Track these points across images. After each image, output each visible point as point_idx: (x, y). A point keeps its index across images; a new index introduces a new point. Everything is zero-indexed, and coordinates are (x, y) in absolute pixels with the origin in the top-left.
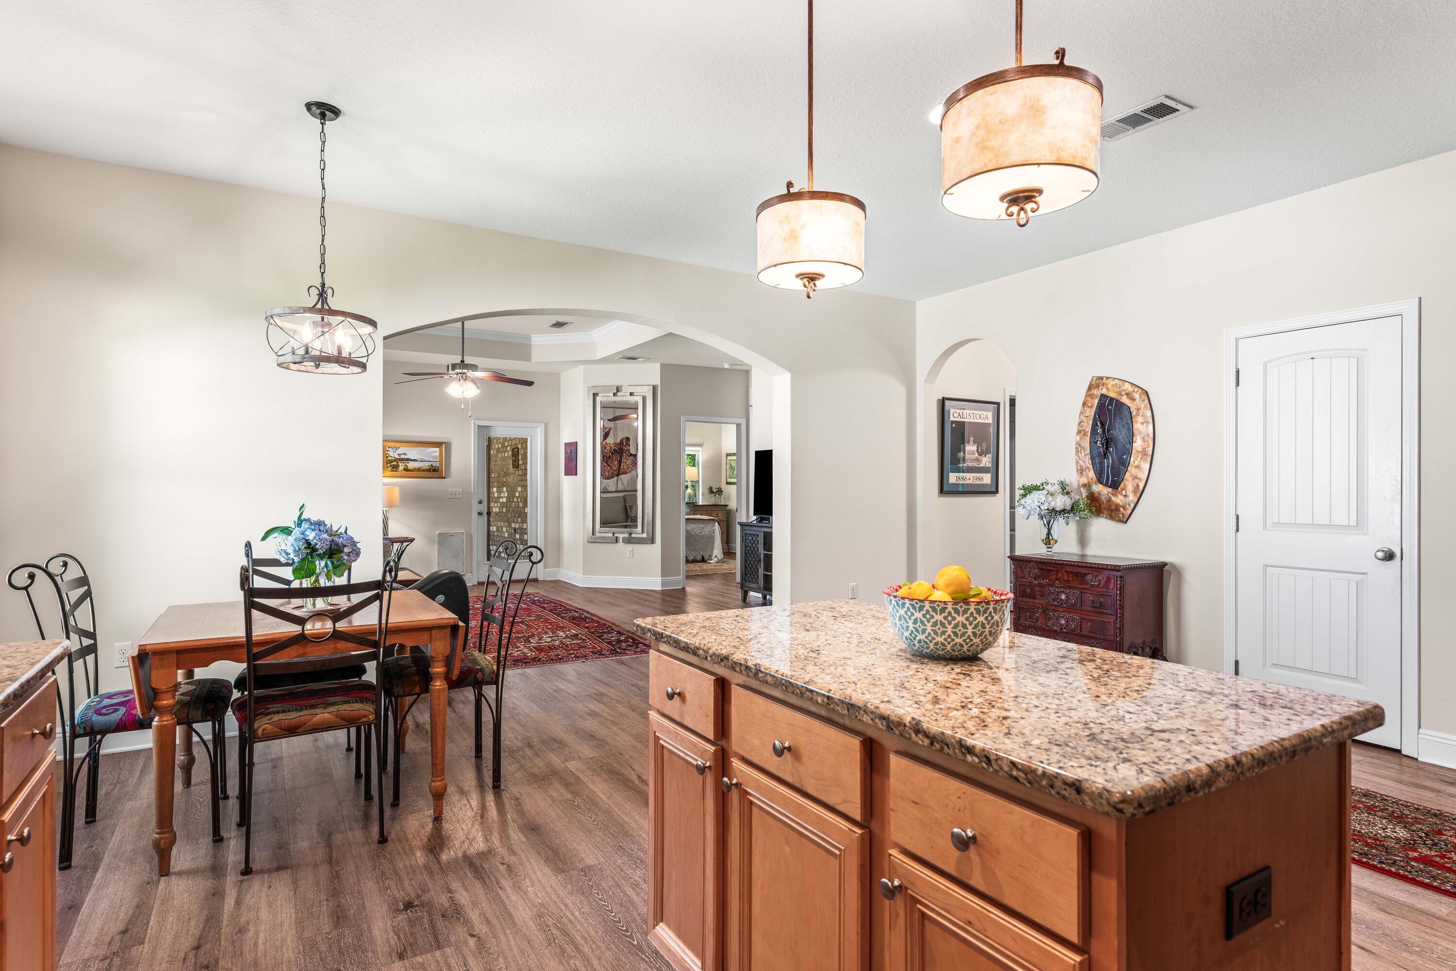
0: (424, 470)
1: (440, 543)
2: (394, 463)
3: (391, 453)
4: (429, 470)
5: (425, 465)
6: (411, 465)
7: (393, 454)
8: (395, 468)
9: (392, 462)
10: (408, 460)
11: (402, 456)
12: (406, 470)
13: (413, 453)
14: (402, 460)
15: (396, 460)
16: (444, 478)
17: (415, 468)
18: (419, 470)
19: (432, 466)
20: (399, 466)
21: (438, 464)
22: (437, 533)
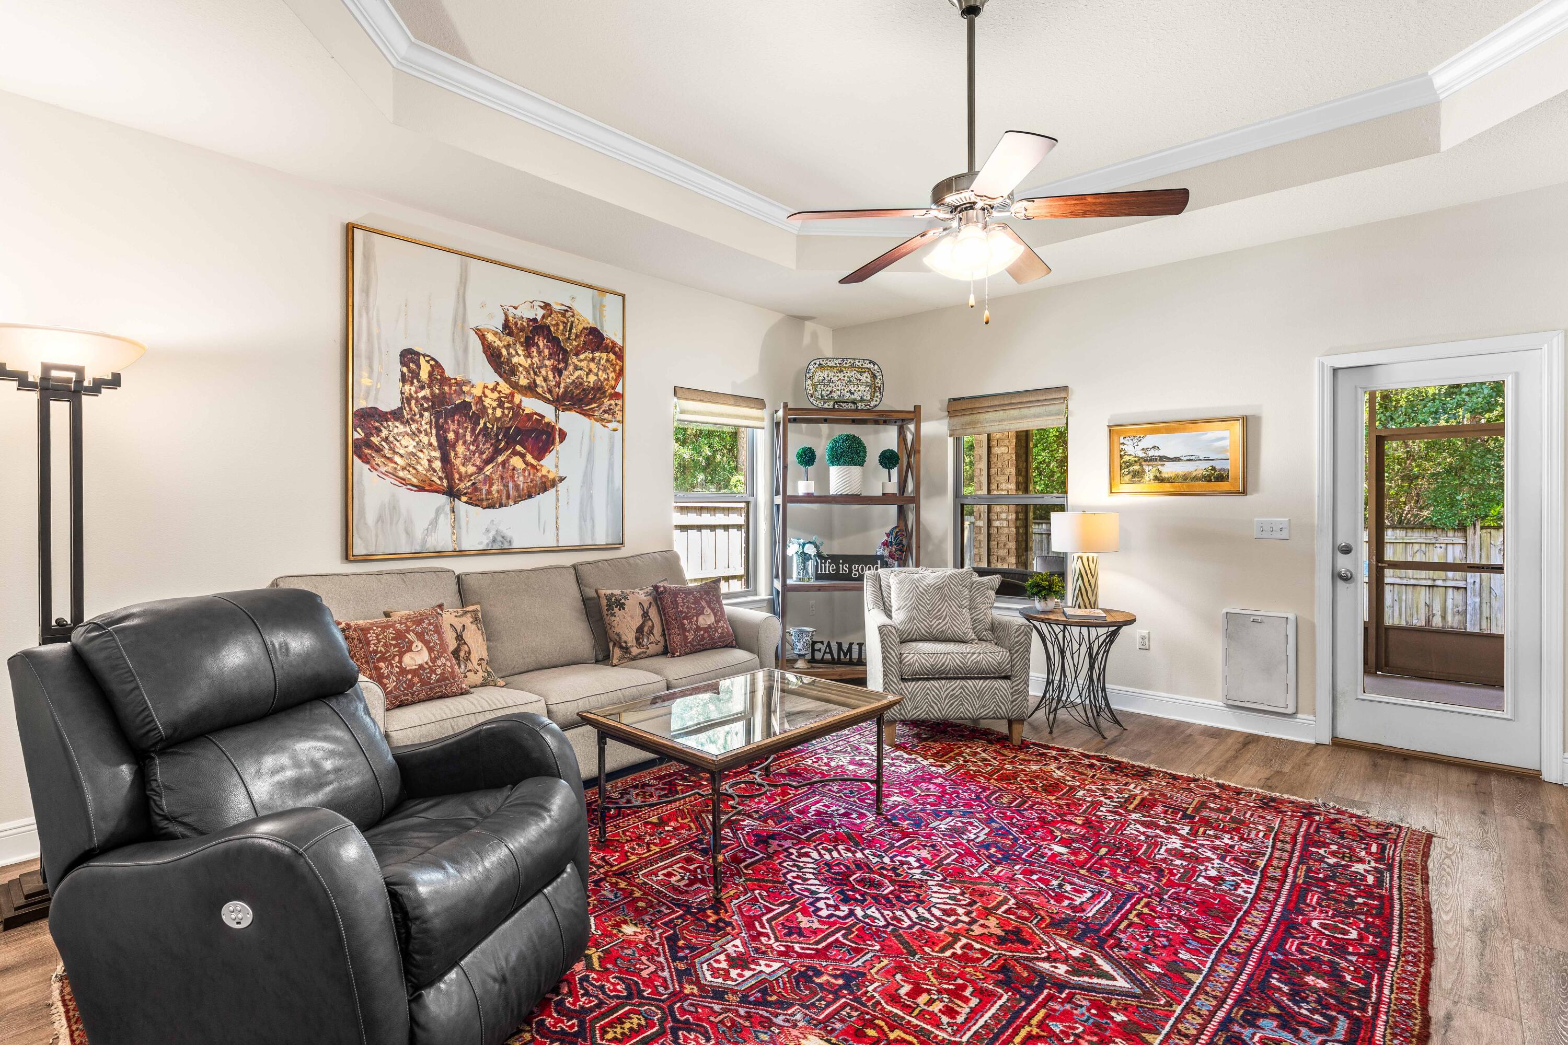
0: (1195, 479)
1: (1227, 634)
2: (1136, 467)
3: (1129, 449)
4: (1207, 479)
5: (1200, 468)
6: (1169, 470)
7: (1133, 449)
8: (1137, 475)
9: (1131, 465)
10: (1162, 458)
11: (1151, 453)
12: (1159, 479)
13: (1169, 445)
14: (1150, 460)
15: (1140, 461)
16: (1244, 492)
17: (1177, 476)
18: (1185, 478)
19: (1213, 468)
20: (1143, 471)
21: (1226, 465)
22: (1224, 611)
